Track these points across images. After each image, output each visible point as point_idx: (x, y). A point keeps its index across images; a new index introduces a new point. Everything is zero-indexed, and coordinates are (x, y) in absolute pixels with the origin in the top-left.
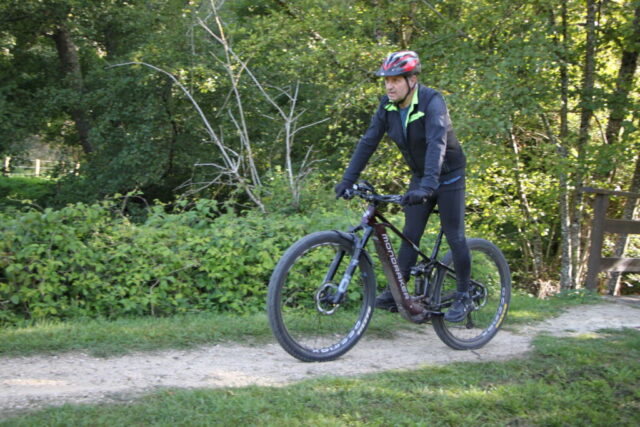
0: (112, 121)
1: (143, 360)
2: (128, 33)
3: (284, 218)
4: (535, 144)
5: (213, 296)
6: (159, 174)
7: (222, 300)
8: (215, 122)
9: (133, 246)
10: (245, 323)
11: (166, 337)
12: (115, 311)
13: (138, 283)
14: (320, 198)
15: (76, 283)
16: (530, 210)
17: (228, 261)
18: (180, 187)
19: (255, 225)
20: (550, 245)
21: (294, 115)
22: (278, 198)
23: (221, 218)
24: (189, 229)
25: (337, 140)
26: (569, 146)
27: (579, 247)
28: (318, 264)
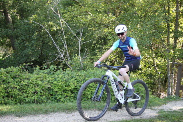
0: (22, 40)
1: (32, 118)
2: (28, 11)
3: (78, 72)
4: (159, 48)
5: (55, 97)
6: (37, 57)
7: (58, 98)
8: (56, 40)
9: (29, 80)
10: (65, 106)
11: (40, 110)
12: (23, 102)
13: (31, 92)
14: (90, 65)
15: (10, 93)
16: (157, 69)
17: (60, 85)
18: (45, 61)
19: (69, 74)
20: (164, 81)
21: (82, 38)
22: (76, 65)
23: (58, 71)
24: (47, 75)
25: (96, 46)
26: (170, 49)
27: (173, 82)
28: (89, 87)
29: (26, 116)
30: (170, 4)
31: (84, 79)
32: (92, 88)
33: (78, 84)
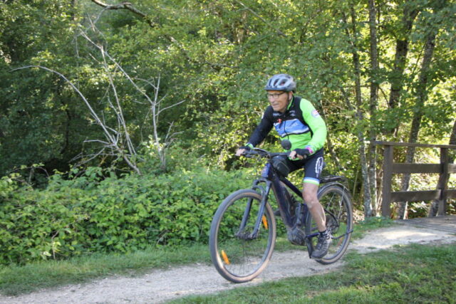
0: (19, 112)
1: (48, 295)
3: (154, 178)
4: (339, 111)
5: (102, 241)
6: (59, 150)
7: (109, 243)
8: (99, 108)
9: (36, 207)
10: (127, 260)
11: (66, 275)
12: (24, 258)
16: (338, 160)
17: (112, 213)
18: (74, 159)
19: (131, 184)
20: (355, 185)
21: (158, 99)
22: (149, 163)
23: (106, 180)
24: (80, 190)
25: (193, 116)
26: (364, 111)
27: (376, 186)
28: (181, 211)
29: (31, 292)
30: (355, 8)
31: (169, 194)
32: (189, 214)
33: (155, 205)
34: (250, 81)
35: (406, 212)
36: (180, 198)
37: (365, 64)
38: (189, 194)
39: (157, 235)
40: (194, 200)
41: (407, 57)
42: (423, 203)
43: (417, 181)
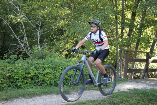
3: (37, 60)
4: (109, 38)
5: (16, 84)
7: (18, 85)
8: (17, 32)
10: (25, 92)
14: (48, 54)
17: (20, 73)
18: (6, 52)
19: (28, 62)
20: (114, 66)
21: (40, 30)
22: (36, 54)
23: (18, 60)
24: (8, 64)
25: (53, 37)
26: (119, 38)
27: (122, 66)
28: (47, 73)
31: (43, 67)
32: (50, 75)
33: (37, 71)
34: (76, 24)
35: (133, 77)
36: (47, 68)
37: (120, 20)
38: (51, 67)
39: (38, 83)
40: (53, 69)
41: (135, 18)
42: (139, 74)
43: (137, 65)
